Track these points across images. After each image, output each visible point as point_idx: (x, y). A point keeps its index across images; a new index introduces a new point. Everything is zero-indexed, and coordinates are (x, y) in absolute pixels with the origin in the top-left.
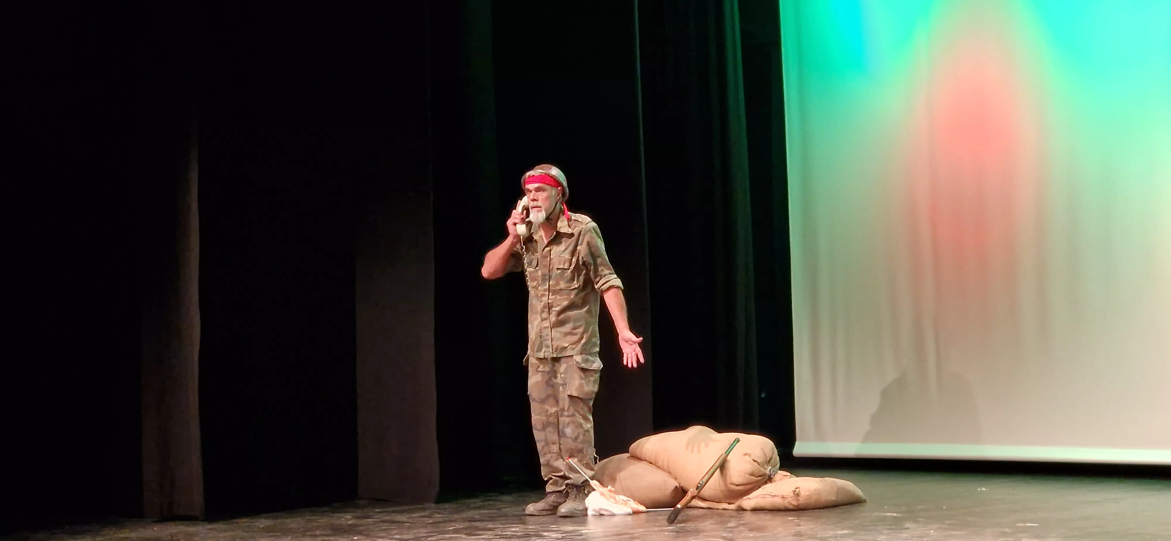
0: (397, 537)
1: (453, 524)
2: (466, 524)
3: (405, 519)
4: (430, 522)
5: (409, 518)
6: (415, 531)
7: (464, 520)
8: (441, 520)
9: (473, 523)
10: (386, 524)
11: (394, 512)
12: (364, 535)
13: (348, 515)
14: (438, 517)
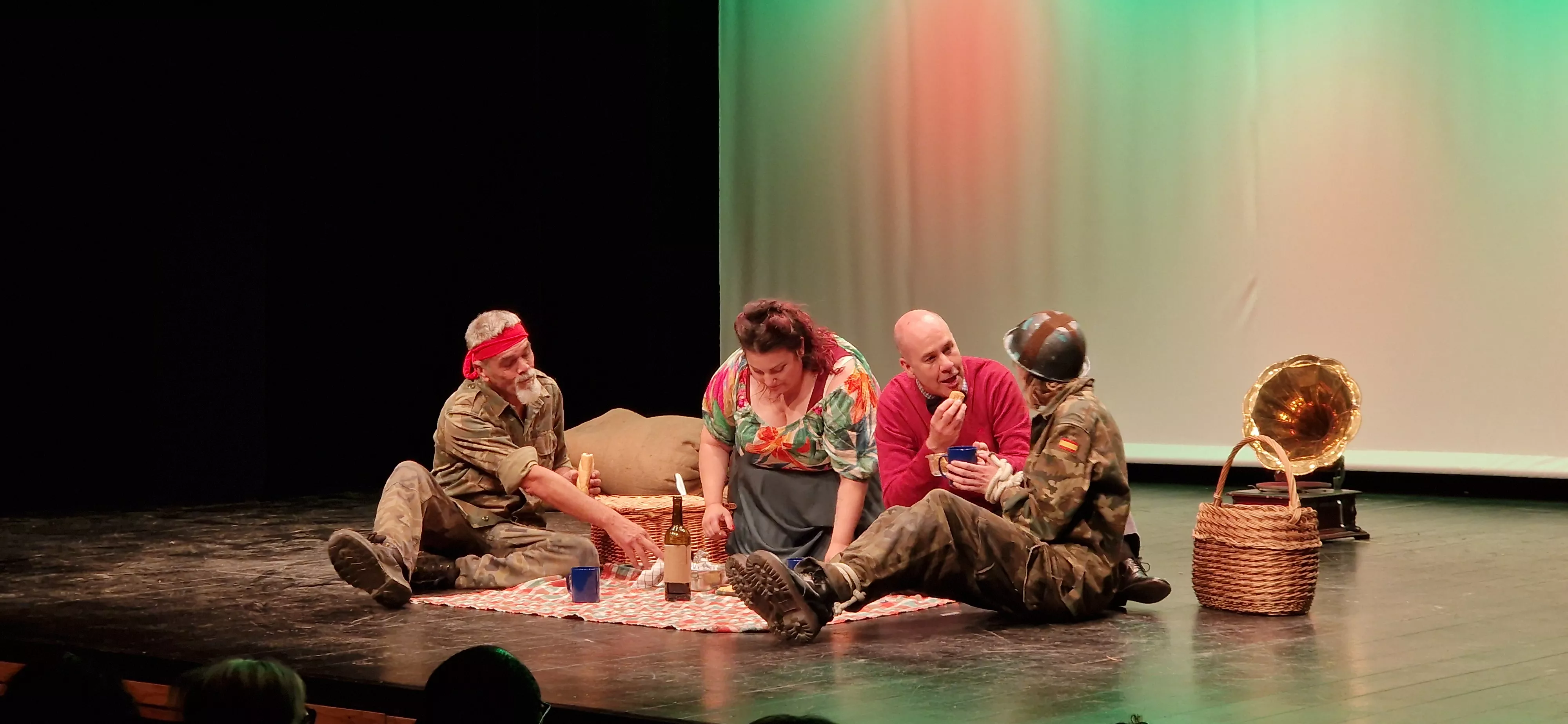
0: (229, 541)
1: (297, 526)
2: (315, 527)
3: (229, 520)
4: (265, 523)
5: (233, 518)
6: (250, 534)
7: (309, 522)
8: (278, 521)
9: (323, 525)
10: (206, 526)
11: (210, 510)
12: (180, 539)
13: (150, 514)
14: (272, 518)
